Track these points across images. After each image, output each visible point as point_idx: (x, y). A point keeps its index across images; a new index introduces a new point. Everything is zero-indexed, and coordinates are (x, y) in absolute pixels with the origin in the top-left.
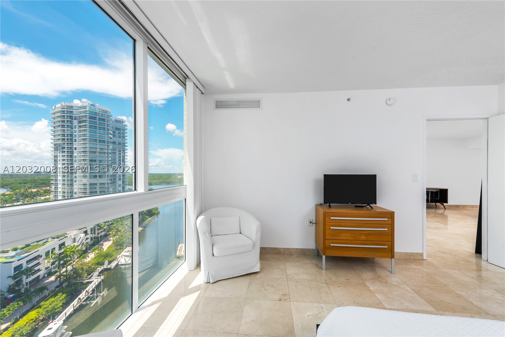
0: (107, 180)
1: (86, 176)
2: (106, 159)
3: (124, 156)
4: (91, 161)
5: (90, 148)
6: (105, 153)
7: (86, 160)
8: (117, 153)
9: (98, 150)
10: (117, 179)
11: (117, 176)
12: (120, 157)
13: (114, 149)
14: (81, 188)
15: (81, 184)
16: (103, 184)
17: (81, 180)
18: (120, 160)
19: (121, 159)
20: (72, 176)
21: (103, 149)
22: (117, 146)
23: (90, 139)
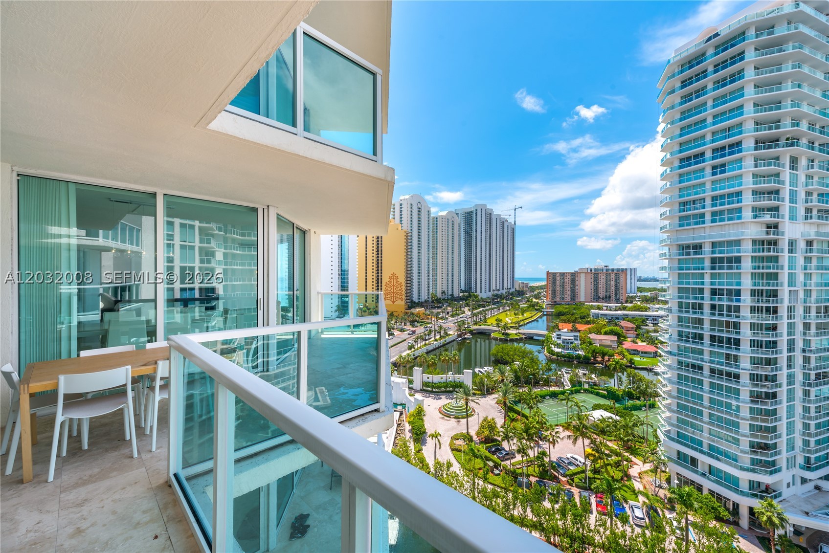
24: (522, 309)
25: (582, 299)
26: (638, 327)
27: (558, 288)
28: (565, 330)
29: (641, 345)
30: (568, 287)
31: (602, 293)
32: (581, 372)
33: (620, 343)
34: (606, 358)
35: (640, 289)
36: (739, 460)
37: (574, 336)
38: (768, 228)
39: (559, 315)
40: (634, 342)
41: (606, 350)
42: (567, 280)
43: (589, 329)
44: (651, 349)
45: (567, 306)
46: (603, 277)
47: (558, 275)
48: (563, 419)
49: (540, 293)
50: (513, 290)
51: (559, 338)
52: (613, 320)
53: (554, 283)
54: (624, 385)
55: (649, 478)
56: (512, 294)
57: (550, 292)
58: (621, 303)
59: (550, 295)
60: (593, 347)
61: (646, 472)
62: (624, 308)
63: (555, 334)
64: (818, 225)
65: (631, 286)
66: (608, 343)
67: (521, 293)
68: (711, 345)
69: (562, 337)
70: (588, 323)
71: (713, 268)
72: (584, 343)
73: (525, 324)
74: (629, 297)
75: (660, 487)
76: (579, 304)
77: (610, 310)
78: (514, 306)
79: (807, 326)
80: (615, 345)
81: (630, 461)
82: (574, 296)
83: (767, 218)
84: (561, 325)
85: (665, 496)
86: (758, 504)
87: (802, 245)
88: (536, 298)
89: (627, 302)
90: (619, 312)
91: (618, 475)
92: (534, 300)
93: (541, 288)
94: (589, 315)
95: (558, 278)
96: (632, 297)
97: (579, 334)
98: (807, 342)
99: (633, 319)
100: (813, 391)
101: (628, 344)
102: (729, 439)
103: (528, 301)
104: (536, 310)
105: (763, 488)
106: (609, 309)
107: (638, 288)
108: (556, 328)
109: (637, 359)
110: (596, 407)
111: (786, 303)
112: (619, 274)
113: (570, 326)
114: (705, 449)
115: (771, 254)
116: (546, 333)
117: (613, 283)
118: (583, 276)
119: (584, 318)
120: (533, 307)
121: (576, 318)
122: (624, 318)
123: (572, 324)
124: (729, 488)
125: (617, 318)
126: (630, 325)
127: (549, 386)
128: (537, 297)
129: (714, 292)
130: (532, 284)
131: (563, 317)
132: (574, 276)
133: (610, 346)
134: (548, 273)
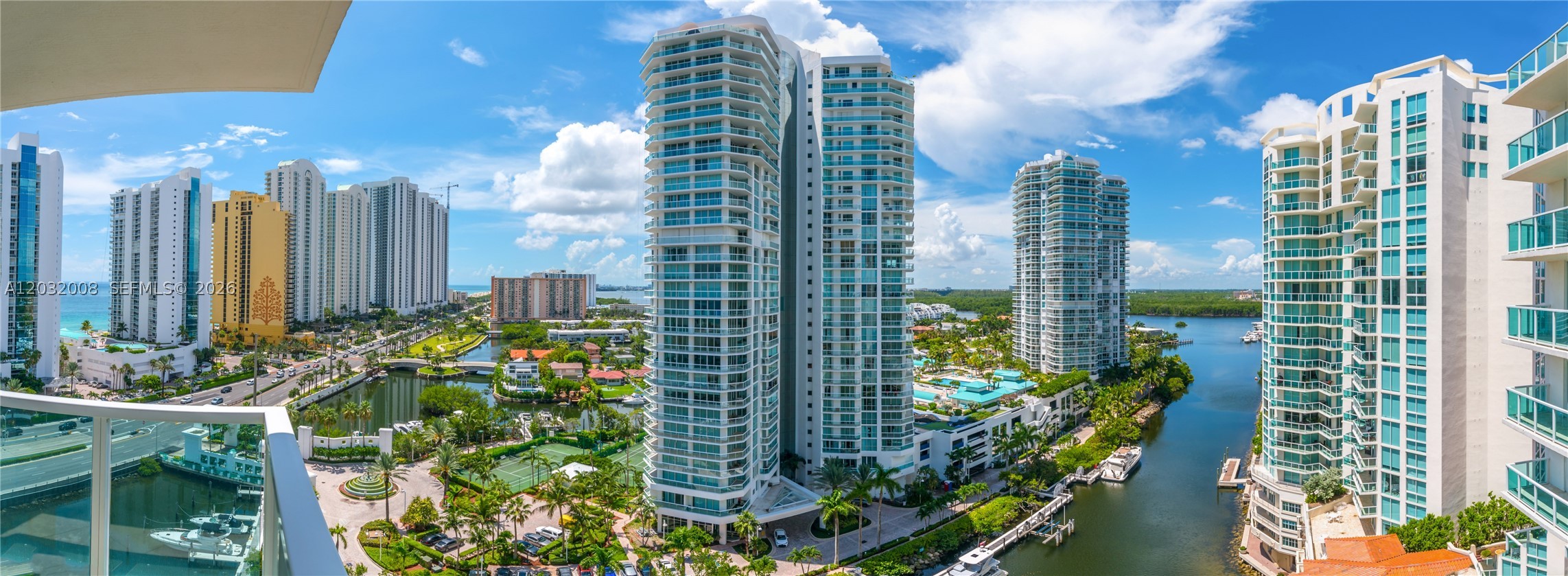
0: (1092, 303)
1: (1058, 296)
2: (1090, 259)
3: (1123, 255)
4: (1066, 265)
5: (1064, 240)
6: (1088, 249)
7: (1058, 264)
8: (1111, 248)
9: (1077, 244)
10: (1111, 301)
11: (1112, 295)
12: (1116, 256)
13: (1105, 240)
14: (1051, 319)
15: (1050, 311)
16: (1085, 311)
17: (1052, 304)
18: (1115, 263)
19: (1119, 260)
20: (1039, 295)
21: (1085, 240)
22: (1111, 232)
23: (1065, 223)
24: (459, 331)
25: (536, 315)
26: (603, 350)
27: (507, 301)
28: (520, 359)
29: (608, 372)
30: (518, 299)
31: (559, 308)
32: (542, 415)
33: (586, 372)
34: (572, 393)
35: (600, 301)
36: (720, 484)
37: (533, 367)
38: (740, 234)
39: (509, 338)
40: (601, 369)
41: (571, 382)
42: (518, 289)
43: (549, 355)
44: (618, 375)
45: (519, 325)
46: (561, 285)
47: (506, 282)
48: (526, 483)
49: (482, 307)
50: (445, 303)
51: (512, 371)
52: (574, 341)
53: (501, 292)
54: (596, 425)
55: (636, 530)
56: (444, 309)
57: (496, 306)
58: (581, 319)
59: (496, 310)
60: (555, 380)
61: (629, 525)
62: (585, 326)
63: (506, 366)
64: (771, 236)
65: (590, 297)
66: (572, 373)
67: (456, 308)
68: (696, 367)
69: (517, 370)
70: (546, 347)
71: (697, 277)
72: (544, 375)
73: (465, 354)
74: (589, 311)
75: (647, 535)
76: (533, 322)
77: (570, 329)
78: (448, 327)
79: (764, 334)
80: (581, 374)
81: (611, 517)
82: (526, 311)
83: (739, 224)
84: (513, 353)
85: (654, 542)
86: (734, 519)
87: (761, 254)
88: (478, 315)
89: (587, 317)
90: (581, 331)
91: (601, 537)
92: (475, 318)
93: (484, 299)
94: (546, 336)
95: (506, 287)
96: (592, 310)
97: (537, 364)
98: (764, 351)
99: (595, 339)
100: (767, 398)
101: (594, 372)
102: (703, 464)
103: (467, 319)
104: (479, 332)
105: (736, 502)
106: (568, 328)
107: (597, 299)
108: (505, 357)
109: (604, 389)
110: (568, 460)
111: (753, 315)
112: (578, 281)
113: (525, 352)
114: (690, 483)
115: (744, 262)
116: (494, 364)
117: (571, 293)
118: (537, 283)
119: (540, 342)
120: (475, 327)
121: (532, 342)
122: (586, 337)
123: (526, 351)
124: (711, 513)
125: (579, 339)
126: (595, 347)
127: (504, 440)
128: (479, 312)
129: (697, 304)
130: (470, 295)
131: (516, 341)
132: (526, 281)
133: (575, 377)
134: (493, 279)
